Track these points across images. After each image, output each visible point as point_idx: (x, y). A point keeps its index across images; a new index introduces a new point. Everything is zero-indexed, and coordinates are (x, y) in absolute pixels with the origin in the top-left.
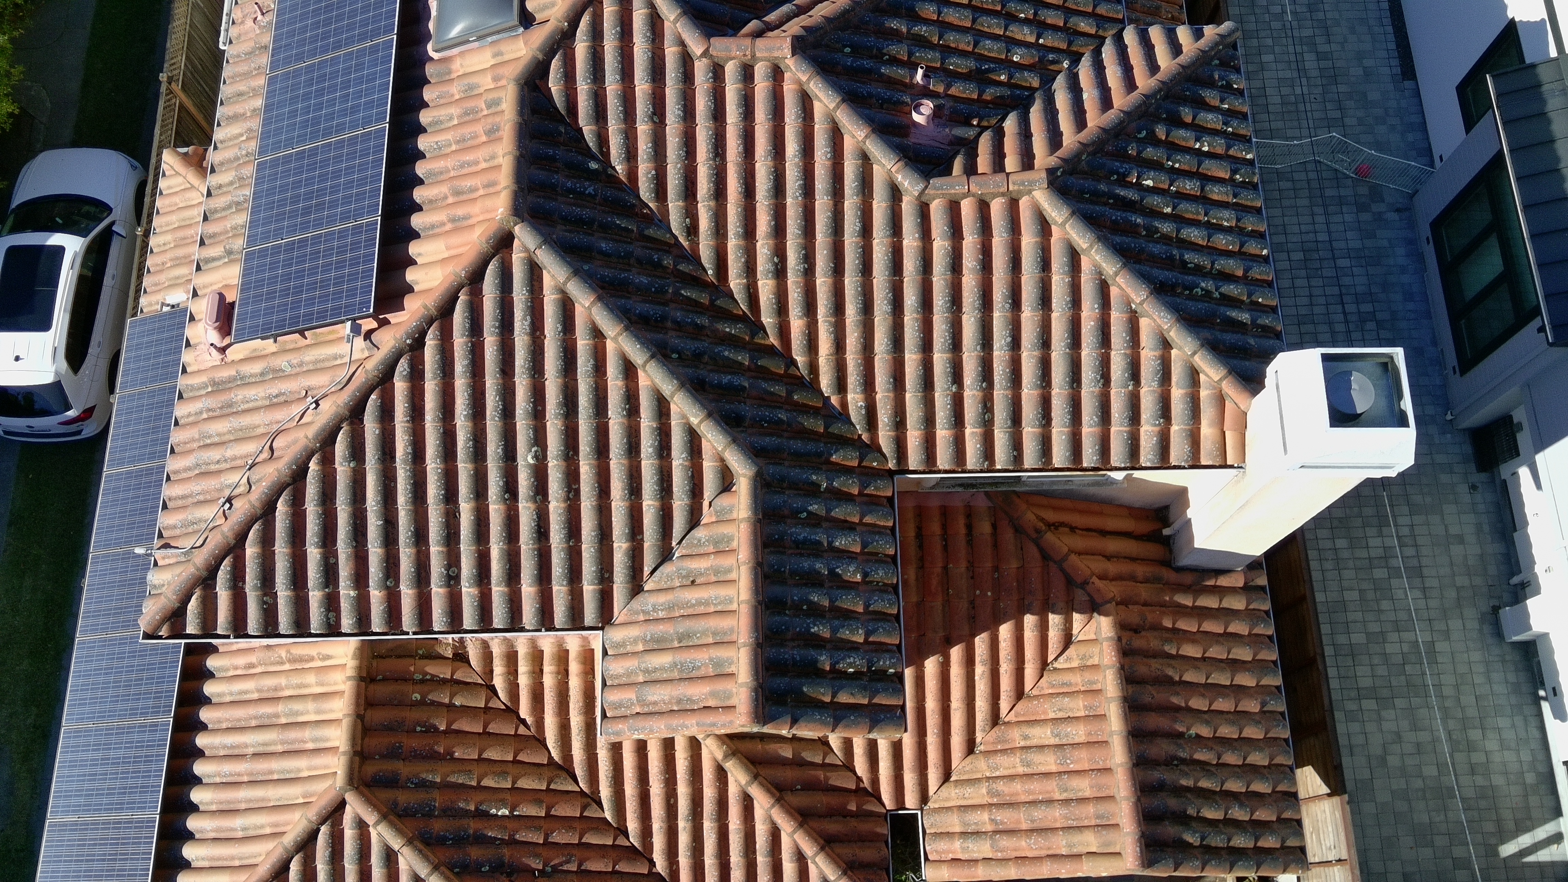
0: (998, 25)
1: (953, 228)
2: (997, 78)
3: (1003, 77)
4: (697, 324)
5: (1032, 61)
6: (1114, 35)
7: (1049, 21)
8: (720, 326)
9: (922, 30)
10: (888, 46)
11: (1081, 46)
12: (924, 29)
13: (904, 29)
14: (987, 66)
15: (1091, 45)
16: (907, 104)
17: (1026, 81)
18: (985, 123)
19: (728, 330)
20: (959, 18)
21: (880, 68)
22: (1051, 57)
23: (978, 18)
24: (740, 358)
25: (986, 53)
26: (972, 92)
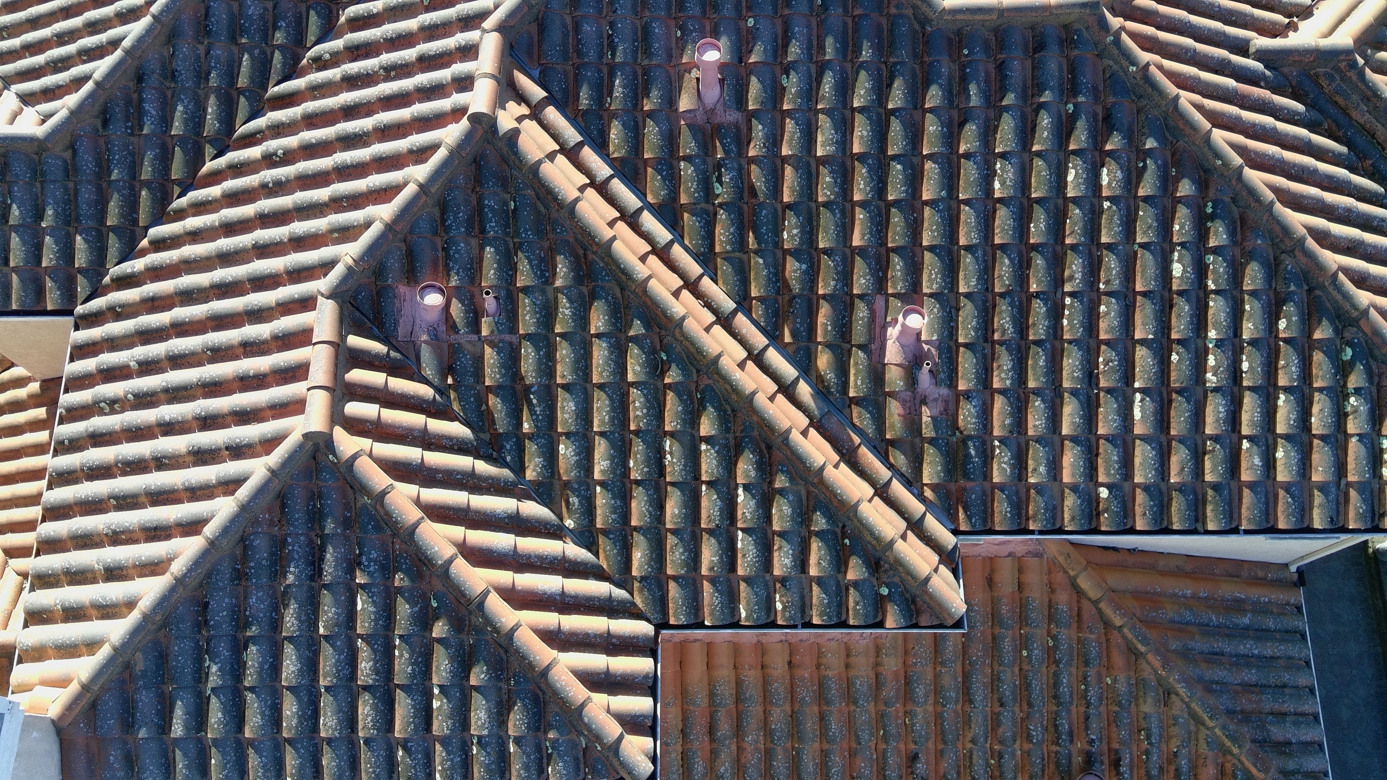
0: (602, 422)
1: (284, 335)
2: (524, 418)
3: (526, 425)
4: (209, 73)
5: (561, 471)
6: (634, 604)
7: (634, 504)
8: (212, 100)
9: (565, 310)
10: (528, 258)
11: (605, 551)
12: (567, 312)
13: (559, 283)
14: (535, 401)
15: (608, 565)
16: (448, 281)
17: (530, 461)
18: (453, 395)
19: (210, 110)
20: (598, 364)
21: (491, 246)
22: (574, 500)
23: (606, 392)
24: (177, 124)
25: (559, 404)
26: (491, 378)
